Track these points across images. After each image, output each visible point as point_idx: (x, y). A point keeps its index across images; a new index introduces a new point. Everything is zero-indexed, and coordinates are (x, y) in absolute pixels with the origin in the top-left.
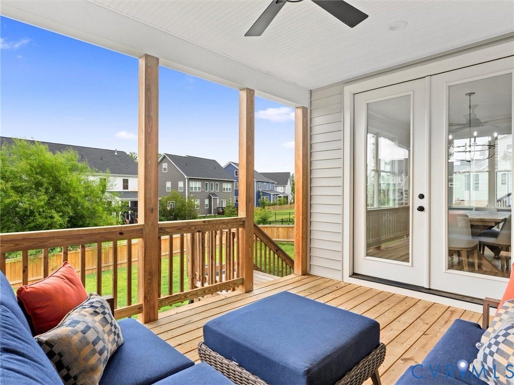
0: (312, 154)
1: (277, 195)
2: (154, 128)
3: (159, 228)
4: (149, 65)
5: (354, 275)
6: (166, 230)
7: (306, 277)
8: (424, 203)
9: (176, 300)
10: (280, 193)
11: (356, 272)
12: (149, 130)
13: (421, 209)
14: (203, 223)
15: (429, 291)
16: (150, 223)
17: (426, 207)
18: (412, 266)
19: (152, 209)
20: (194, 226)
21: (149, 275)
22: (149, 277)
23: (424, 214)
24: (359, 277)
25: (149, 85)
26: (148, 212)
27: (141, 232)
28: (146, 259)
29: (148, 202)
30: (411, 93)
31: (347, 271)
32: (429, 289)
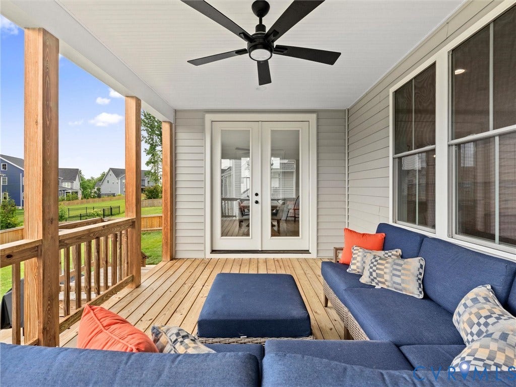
0: (177, 161)
1: (64, 190)
2: (54, 122)
3: (59, 241)
4: (48, 43)
5: (213, 251)
6: (65, 242)
7: (174, 261)
8: (258, 198)
9: (75, 319)
10: (68, 189)
11: (214, 249)
12: (48, 123)
13: (257, 202)
14: (103, 228)
15: (262, 252)
16: (50, 236)
17: (260, 201)
18: (252, 238)
19: (52, 219)
20: (92, 232)
21: (49, 300)
22: (49, 302)
23: (259, 206)
24: (217, 252)
25: (47, 68)
26: (47, 223)
27: (36, 249)
28: (45, 282)
29: (47, 210)
30: (251, 129)
31: (208, 250)
32: (262, 251)
